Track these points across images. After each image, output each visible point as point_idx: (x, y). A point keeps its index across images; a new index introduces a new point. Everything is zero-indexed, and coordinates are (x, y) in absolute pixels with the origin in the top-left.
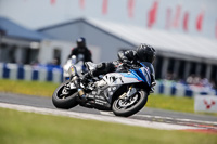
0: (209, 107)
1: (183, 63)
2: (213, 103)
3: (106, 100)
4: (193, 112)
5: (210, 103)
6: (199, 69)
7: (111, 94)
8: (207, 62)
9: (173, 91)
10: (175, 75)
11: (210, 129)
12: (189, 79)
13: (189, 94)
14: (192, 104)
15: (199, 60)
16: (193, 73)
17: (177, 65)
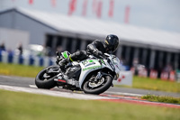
2: (123, 77)
11: (121, 99)
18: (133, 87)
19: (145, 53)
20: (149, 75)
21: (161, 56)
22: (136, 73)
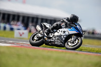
0: (21, 35)
1: (9, 15)
2: (23, 33)
3: (61, 42)
5: (21, 33)
6: (16, 18)
7: (64, 39)
8: (20, 14)
9: (5, 28)
10: (5, 21)
11: (22, 46)
12: (12, 23)
13: (12, 29)
14: (13, 34)
16: (13, 19)
17: (6, 16)
22: (30, 31)
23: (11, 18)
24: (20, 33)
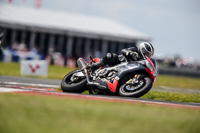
0: (33, 71)
2: (38, 67)
4: (19, 76)
5: (34, 67)
6: (24, 36)
11: (35, 91)
13: (16, 59)
14: (19, 68)
15: (24, 28)
16: (19, 41)
18: (49, 78)
19: (61, 40)
20: (65, 64)
21: (79, 43)
22: (52, 62)
23: (14, 36)
24: (31, 67)
